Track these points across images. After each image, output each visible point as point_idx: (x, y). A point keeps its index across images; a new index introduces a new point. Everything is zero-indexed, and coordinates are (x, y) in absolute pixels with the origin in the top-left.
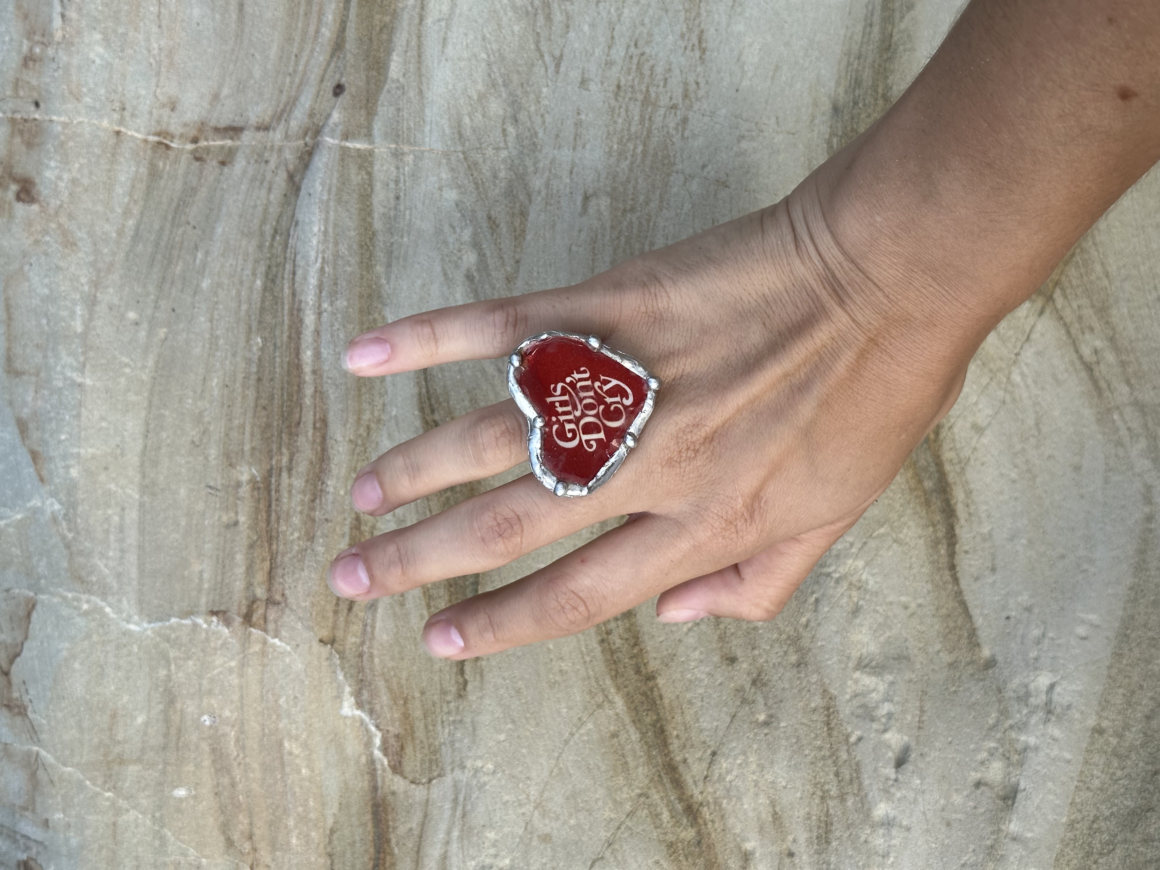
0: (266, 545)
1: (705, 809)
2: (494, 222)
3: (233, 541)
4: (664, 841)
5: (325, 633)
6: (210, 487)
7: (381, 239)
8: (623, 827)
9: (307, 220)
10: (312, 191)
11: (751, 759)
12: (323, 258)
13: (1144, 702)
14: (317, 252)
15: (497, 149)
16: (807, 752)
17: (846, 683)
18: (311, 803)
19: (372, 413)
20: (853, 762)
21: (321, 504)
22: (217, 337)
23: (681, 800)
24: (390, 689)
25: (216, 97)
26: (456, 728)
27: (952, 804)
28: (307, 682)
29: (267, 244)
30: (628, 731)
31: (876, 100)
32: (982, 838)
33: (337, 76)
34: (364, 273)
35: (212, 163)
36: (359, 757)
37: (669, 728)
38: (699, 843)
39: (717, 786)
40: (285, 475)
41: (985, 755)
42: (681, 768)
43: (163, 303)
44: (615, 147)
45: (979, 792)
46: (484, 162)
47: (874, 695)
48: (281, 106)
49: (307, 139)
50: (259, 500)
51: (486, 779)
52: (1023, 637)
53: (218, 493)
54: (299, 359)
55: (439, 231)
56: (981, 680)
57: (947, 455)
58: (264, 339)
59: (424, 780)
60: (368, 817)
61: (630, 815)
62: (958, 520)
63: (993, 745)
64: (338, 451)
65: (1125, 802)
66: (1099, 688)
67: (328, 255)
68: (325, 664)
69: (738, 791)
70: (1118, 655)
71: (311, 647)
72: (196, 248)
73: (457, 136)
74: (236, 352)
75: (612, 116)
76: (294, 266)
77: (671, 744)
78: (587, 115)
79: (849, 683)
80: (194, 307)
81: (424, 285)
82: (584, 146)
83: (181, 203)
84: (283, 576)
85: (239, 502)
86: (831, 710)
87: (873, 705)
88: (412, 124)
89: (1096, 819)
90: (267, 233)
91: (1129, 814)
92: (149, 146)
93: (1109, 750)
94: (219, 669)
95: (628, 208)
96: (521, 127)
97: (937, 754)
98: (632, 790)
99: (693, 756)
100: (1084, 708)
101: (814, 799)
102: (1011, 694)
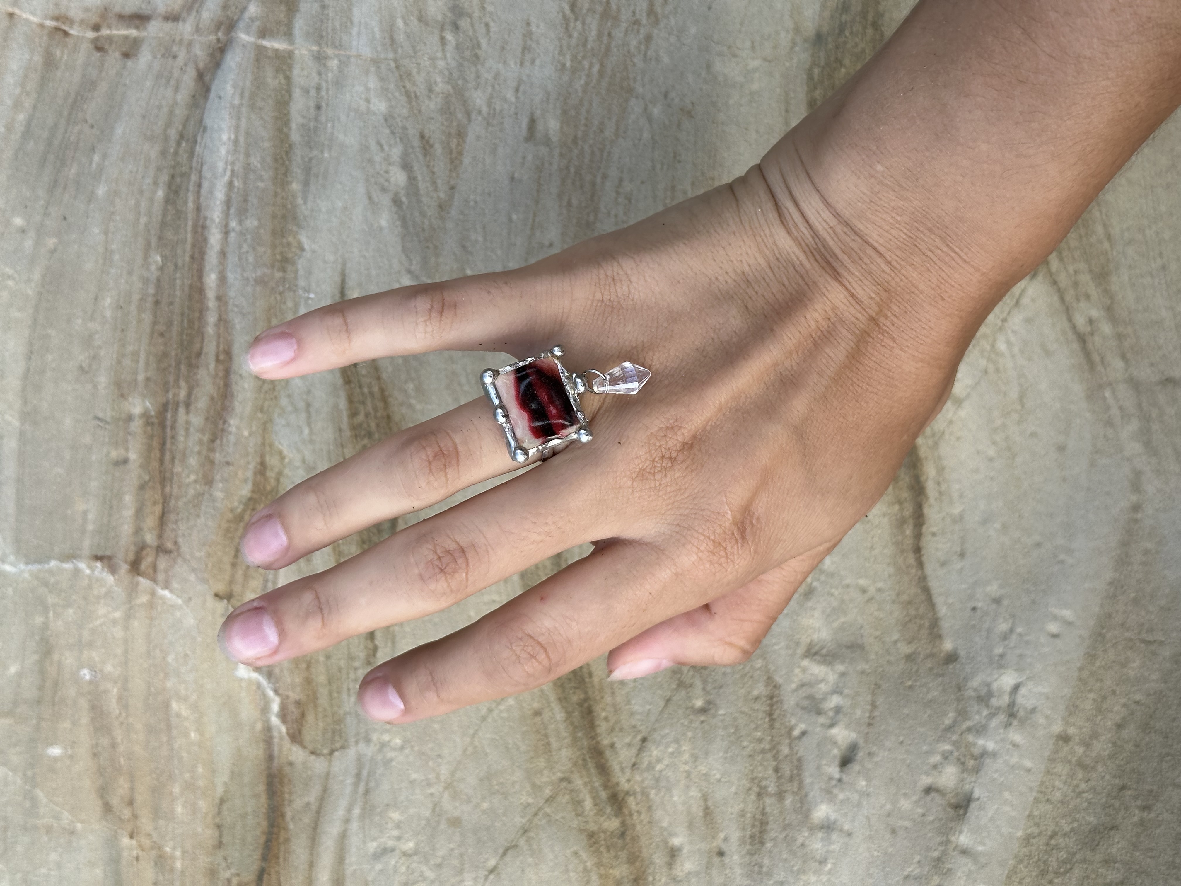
0: (158, 486)
1: (631, 799)
2: (428, 142)
3: (122, 480)
4: (585, 830)
5: (221, 587)
6: (99, 419)
7: (298, 154)
8: (541, 814)
9: (216, 126)
10: (222, 94)
11: (684, 748)
12: (233, 171)
13: (1116, 709)
14: (226, 163)
15: (433, 59)
16: (745, 744)
17: (792, 671)
18: (200, 770)
20: (795, 757)
21: (221, 445)
22: (112, 252)
23: (605, 787)
27: (899, 809)
29: (172, 150)
30: (552, 710)
31: (865, 28)
32: (928, 849)
34: (279, 190)
35: (114, 56)
36: (255, 723)
37: (597, 708)
38: (623, 835)
39: (646, 775)
40: (182, 410)
41: (937, 758)
42: (608, 753)
43: (53, 210)
44: (568, 64)
45: (929, 798)
46: (419, 73)
47: (822, 686)
49: (220, 34)
50: (151, 437)
51: (392, 754)
53: (107, 426)
54: (202, 282)
55: (365, 148)
56: (940, 675)
58: (164, 257)
59: (325, 751)
60: (261, 788)
61: (550, 800)
62: (927, 498)
63: (948, 747)
64: (243, 388)
65: (1087, 818)
66: (1067, 691)
67: (238, 167)
69: (668, 781)
70: (1091, 657)
71: (204, 602)
72: (93, 149)
73: (387, 41)
74: (132, 270)
75: (567, 29)
76: (200, 177)
77: (599, 726)
78: (538, 26)
79: (797, 671)
80: (88, 217)
81: (345, 208)
82: (533, 62)
83: (79, 98)
84: (176, 522)
85: (129, 437)
86: (775, 700)
87: (821, 696)
88: (337, 24)
89: (1054, 834)
90: (173, 138)
91: (1090, 831)
92: (46, 32)
93: (1074, 760)
94: (102, 620)
95: (580, 134)
96: (462, 35)
97: (886, 754)
98: (554, 773)
99: (621, 741)
100: (1049, 713)
101: (750, 795)
102: (970, 693)
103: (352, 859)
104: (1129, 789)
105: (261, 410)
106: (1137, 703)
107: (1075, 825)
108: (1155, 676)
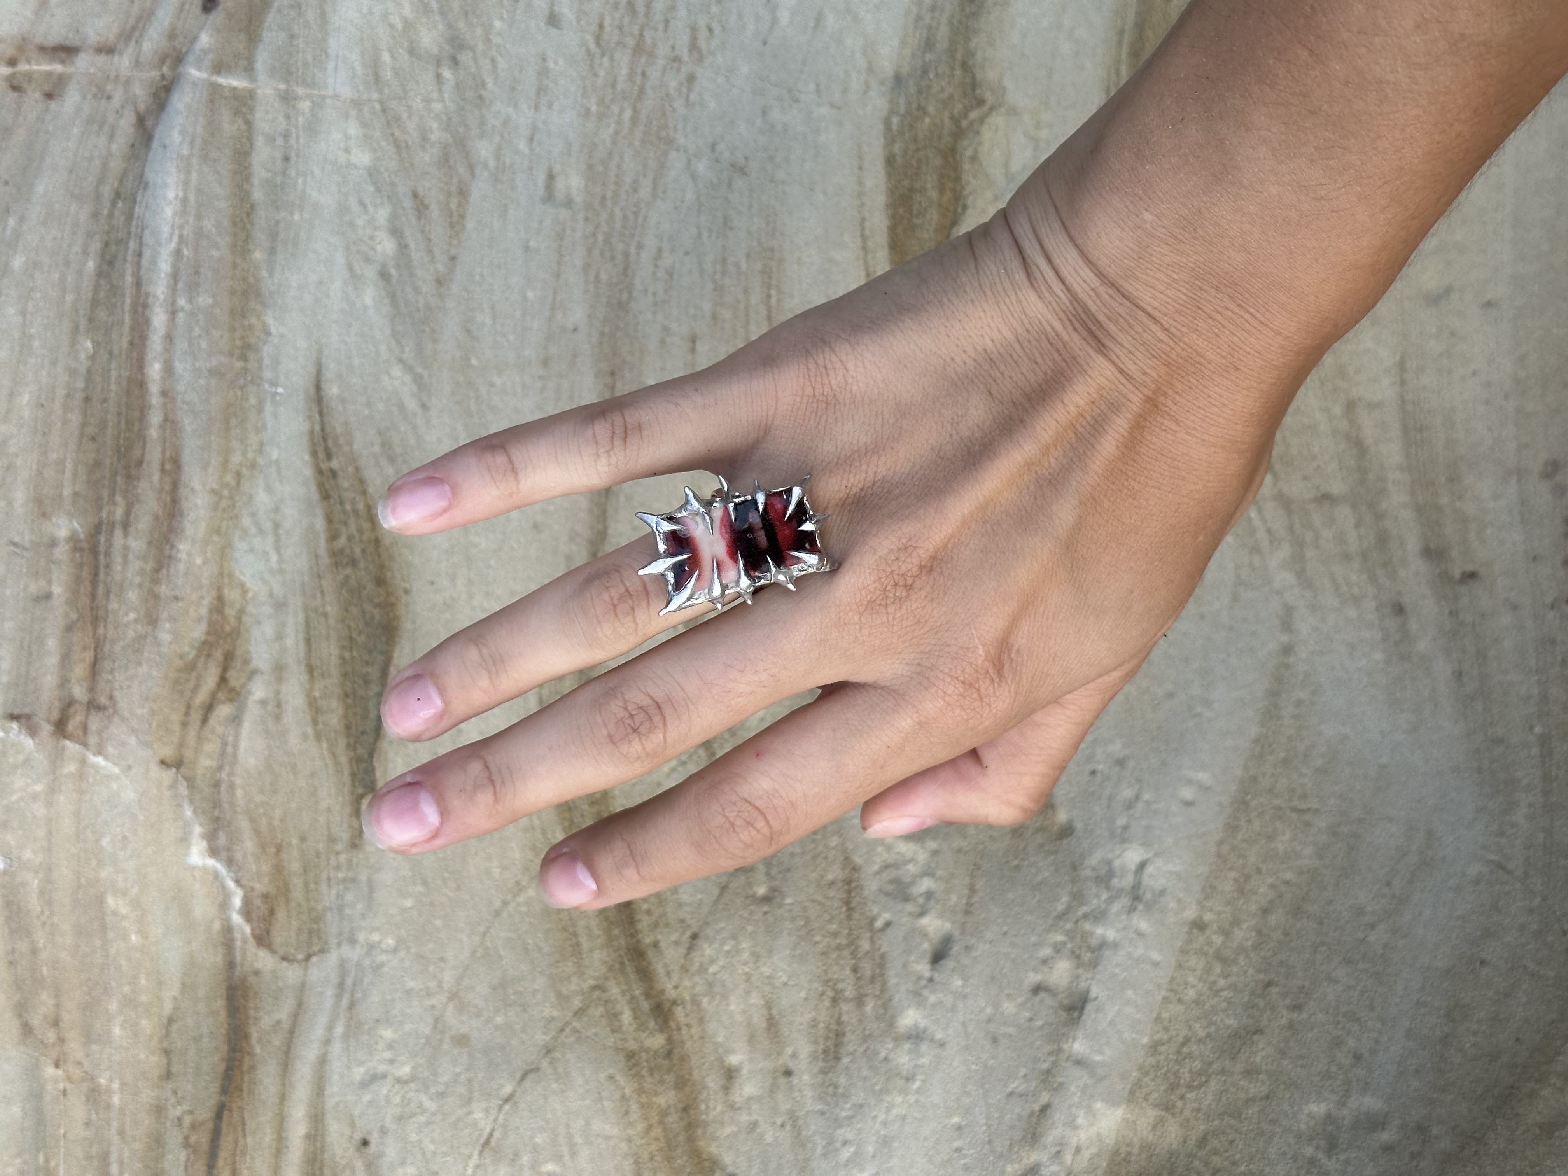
0: (89, 627)
1: (680, 1008)
2: (422, 203)
3: (44, 620)
4: (622, 1049)
5: (167, 752)
6: (15, 544)
7: (262, 216)
8: (568, 1030)
9: (160, 182)
10: (167, 141)
11: (744, 945)
12: (181, 237)
13: (1262, 890)
14: (173, 226)
15: (427, 101)
16: (817, 938)
17: (874, 850)
18: (143, 982)
19: (244, 454)
20: (878, 953)
21: (168, 575)
22: (31, 337)
23: (648, 995)
24: (257, 831)
26: (346, 889)
27: (1002, 1014)
28: (141, 818)
29: (105, 212)
31: (953, 69)
32: (1036, 1060)
34: (238, 260)
35: (34, 95)
36: (211, 922)
38: (669, 1054)
39: (697, 979)
40: (118, 532)
41: (1047, 951)
42: (651, 954)
44: (594, 108)
45: (1037, 999)
46: (410, 117)
47: (911, 867)
48: (132, 21)
49: (165, 69)
50: (81, 565)
51: (383, 958)
53: (25, 553)
54: (143, 374)
55: (343, 209)
56: (1053, 853)
58: (96, 344)
59: (300, 957)
60: (220, 1004)
61: (579, 1013)
63: (1059, 938)
64: (196, 505)
66: (1203, 870)
67: (187, 231)
68: (167, 793)
69: (724, 986)
70: (1231, 828)
71: (147, 771)
72: (7, 211)
73: (371, 78)
74: (56, 359)
75: (591, 66)
76: (141, 244)
77: (639, 921)
78: (556, 63)
79: (880, 849)
81: (321, 283)
82: (550, 106)
84: (112, 672)
85: (53, 566)
86: (854, 885)
87: (909, 880)
88: (309, 58)
89: (1186, 1041)
90: (107, 197)
91: (1229, 1036)
93: (1211, 951)
94: (19, 794)
95: (609, 194)
96: (462, 72)
97: (987, 947)
98: (585, 981)
99: (667, 939)
100: (1181, 895)
101: (823, 1001)
102: (1088, 872)
103: (333, 1088)
104: (1277, 985)
105: (218, 532)
106: (1287, 883)
107: (1212, 1029)
108: (1309, 851)
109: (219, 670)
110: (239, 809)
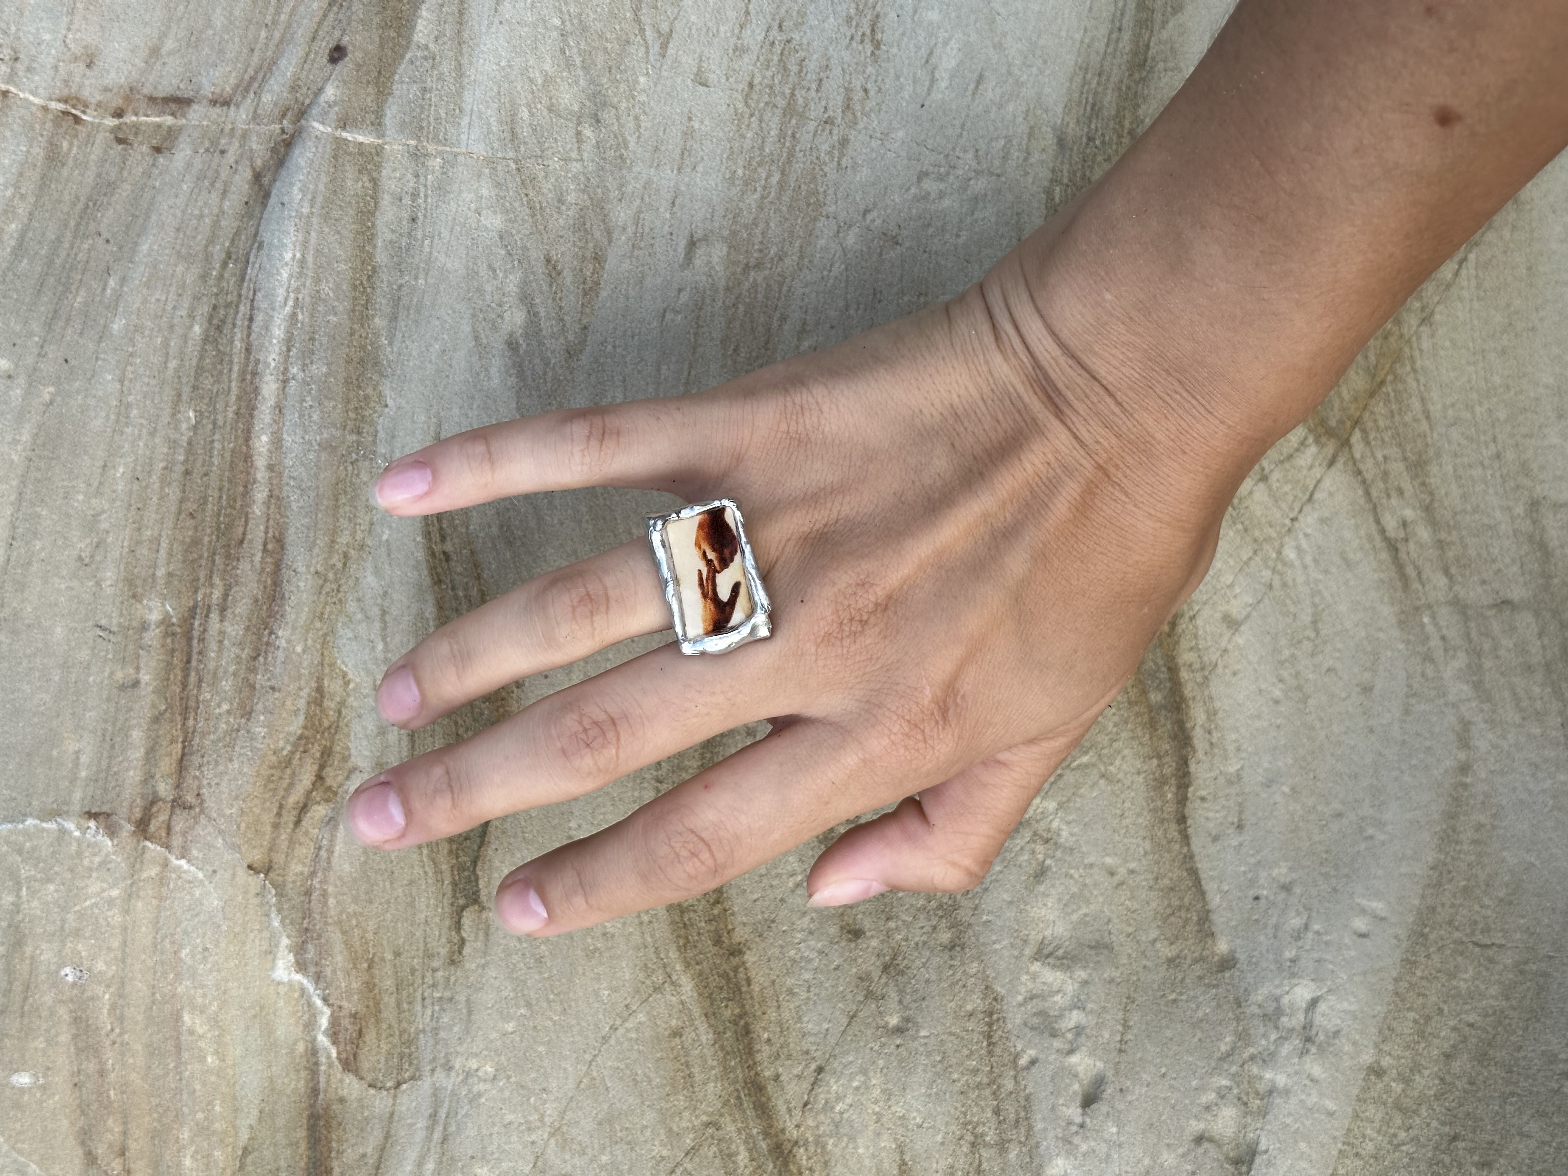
0: (179, 719)
1: (802, 1150)
2: (555, 267)
3: (130, 709)
5: (257, 856)
6: (101, 627)
7: (384, 278)
8: (679, 1172)
9: (276, 241)
10: (286, 199)
11: (874, 1082)
12: (296, 300)
13: (1443, 1033)
14: (288, 291)
15: (567, 160)
16: (955, 1076)
17: (1019, 979)
18: (218, 1108)
19: (353, 534)
20: (1022, 1094)
21: (265, 664)
22: (129, 406)
23: (766, 1134)
24: (348, 946)
25: (155, 51)
26: (443, 1010)
27: (1161, 1165)
28: (224, 928)
29: (215, 273)
30: (696, 1029)
31: (1120, 137)
33: (337, 34)
34: (356, 327)
35: (142, 148)
36: (295, 1044)
37: (757, 1027)
39: (822, 1117)
40: (214, 616)
41: (1212, 1096)
42: (770, 1088)
43: (51, 350)
44: (740, 172)
45: (1200, 1150)
46: (546, 177)
47: (1058, 998)
48: (251, 72)
49: (285, 122)
50: (172, 652)
51: (482, 1087)
52: (1276, 927)
53: (111, 637)
54: (248, 446)
55: (471, 274)
56: (1214, 986)
57: (1185, 657)
58: (200, 414)
59: (389, 1084)
60: (302, 1133)
61: (691, 1153)
62: (1195, 751)
63: (1225, 1082)
64: (298, 587)
66: (1380, 1009)
67: (303, 295)
68: (254, 902)
69: (852, 1127)
70: (1409, 963)
71: (234, 876)
72: (108, 271)
73: (507, 135)
74: (155, 429)
75: (739, 126)
76: (252, 308)
77: (759, 1051)
78: (702, 122)
79: (1024, 978)
80: (97, 359)
81: (443, 352)
82: (694, 167)
83: (91, 204)
84: (200, 767)
85: (141, 652)
86: (995, 1017)
87: (1056, 1013)
88: (442, 112)
90: (216, 257)
92: (50, 116)
93: (1390, 1100)
94: (93, 901)
95: (752, 262)
96: (603, 130)
97: (1144, 1090)
98: (697, 1117)
99: (789, 1071)
100: (1357, 1037)
101: (961, 1146)
102: (1255, 1009)
104: (1464, 1140)
105: (321, 617)
106: (1471, 1025)
108: (1493, 990)
109: (316, 767)
110: (330, 921)
